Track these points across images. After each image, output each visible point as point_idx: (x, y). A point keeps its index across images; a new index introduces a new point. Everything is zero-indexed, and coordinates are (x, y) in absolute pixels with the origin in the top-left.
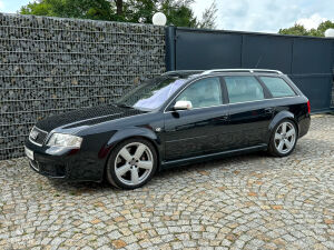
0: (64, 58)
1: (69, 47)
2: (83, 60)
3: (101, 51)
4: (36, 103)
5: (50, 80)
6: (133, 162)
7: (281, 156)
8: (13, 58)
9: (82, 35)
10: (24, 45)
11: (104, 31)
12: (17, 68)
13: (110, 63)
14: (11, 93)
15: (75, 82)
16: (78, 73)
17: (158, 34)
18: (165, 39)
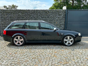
2: (44, 18)
3: (48, 16)
10: (32, 15)
11: (49, 12)
17: (63, 12)
18: (65, 13)
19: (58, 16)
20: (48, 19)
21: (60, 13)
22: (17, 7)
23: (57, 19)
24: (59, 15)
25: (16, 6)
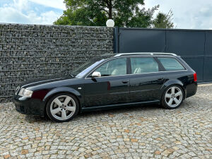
0: (52, 47)
1: (54, 41)
2: (63, 48)
3: (73, 42)
4: (35, 72)
5: (44, 59)
6: (63, 107)
7: (170, 108)
9: (62, 34)
10: (30, 40)
11: (75, 31)
12: (25, 53)
13: (78, 49)
14: (22, 66)
15: (58, 60)
16: (59, 55)
17: (108, 32)
18: (114, 35)
19: (98, 43)
20: (74, 50)
21: (102, 36)
23: (96, 49)
24: (99, 40)
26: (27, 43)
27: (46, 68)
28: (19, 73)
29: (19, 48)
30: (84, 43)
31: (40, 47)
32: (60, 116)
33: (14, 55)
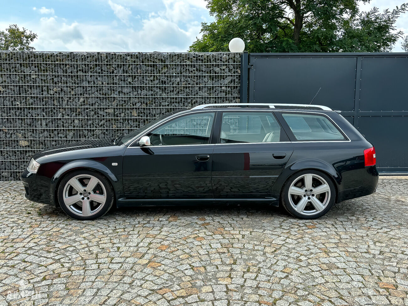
0: (125, 90)
1: (130, 80)
2: (144, 92)
3: (163, 82)
4: (98, 132)
5: (111, 111)
6: (85, 194)
8: (80, 90)
9: (144, 68)
10: (89, 79)
12: (82, 100)
14: (76, 121)
15: (135, 113)
16: (138, 105)
17: (231, 62)
18: (240, 67)
19: (210, 84)
20: (164, 95)
21: (217, 69)
22: (32, 37)
23: (206, 95)
24: (212, 78)
25: (28, 33)
26: (85, 84)
27: (115, 127)
28: (71, 134)
29: (73, 93)
30: (183, 84)
31: (105, 90)
32: (80, 208)
33: (65, 103)
